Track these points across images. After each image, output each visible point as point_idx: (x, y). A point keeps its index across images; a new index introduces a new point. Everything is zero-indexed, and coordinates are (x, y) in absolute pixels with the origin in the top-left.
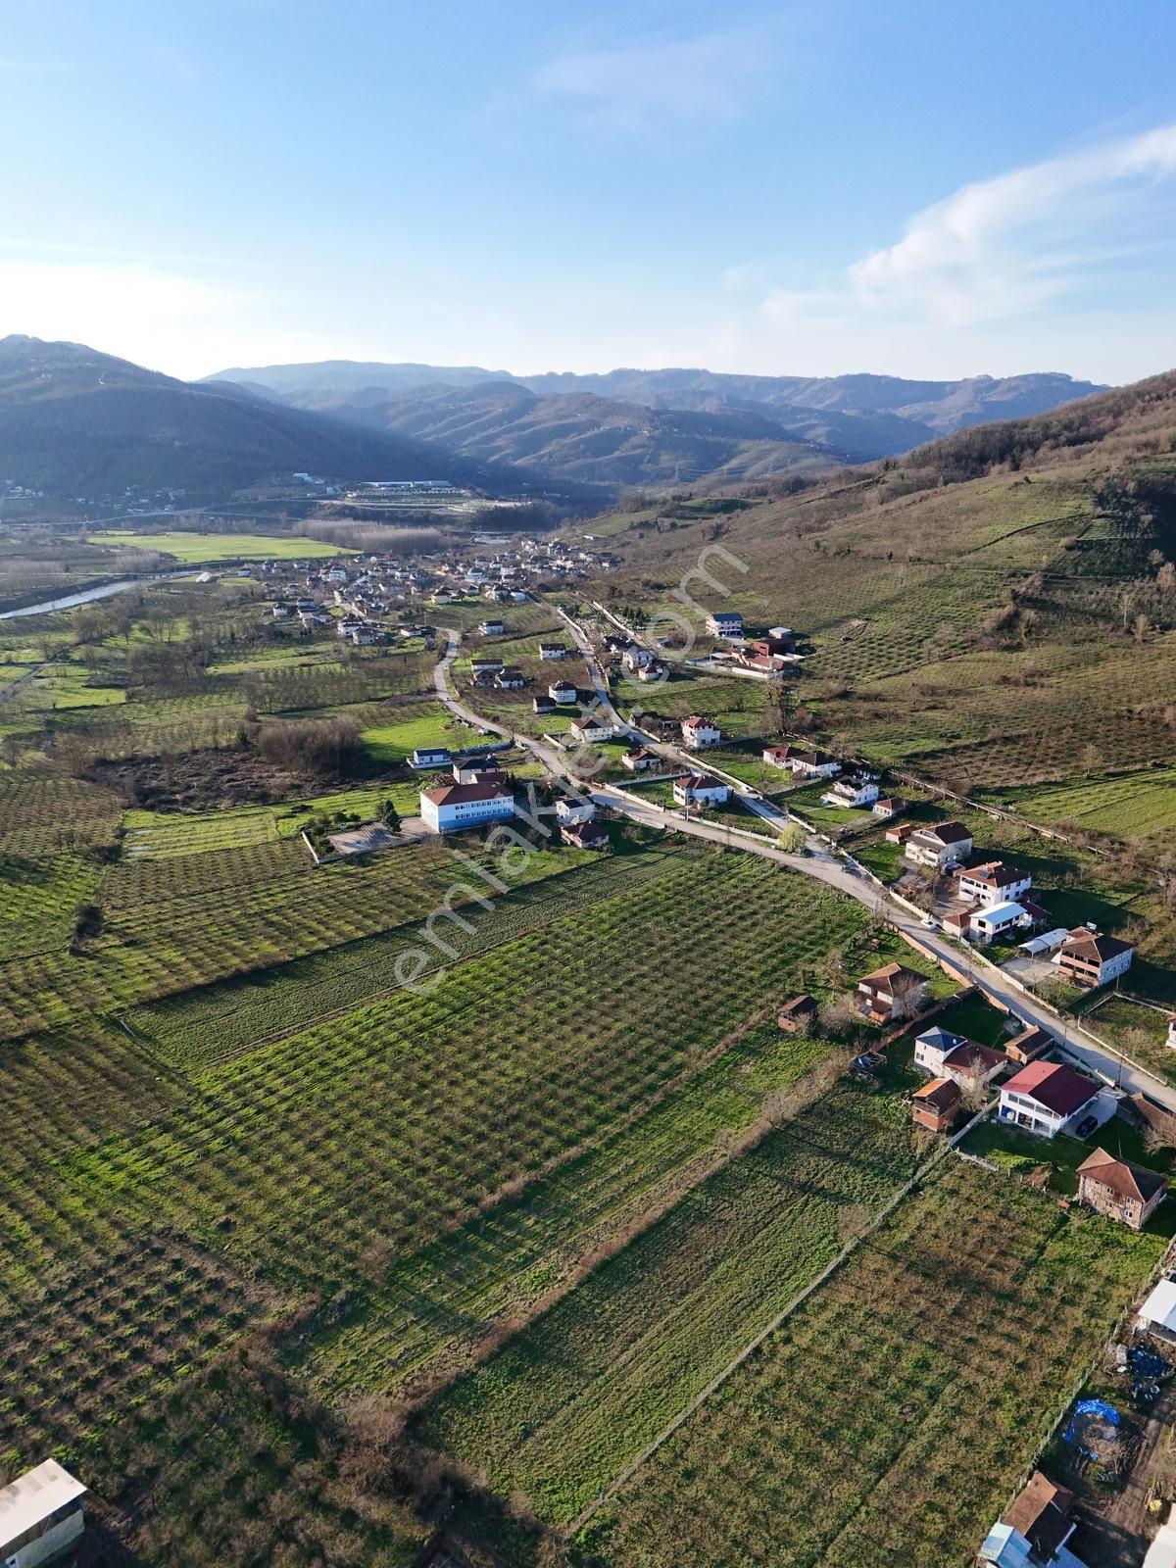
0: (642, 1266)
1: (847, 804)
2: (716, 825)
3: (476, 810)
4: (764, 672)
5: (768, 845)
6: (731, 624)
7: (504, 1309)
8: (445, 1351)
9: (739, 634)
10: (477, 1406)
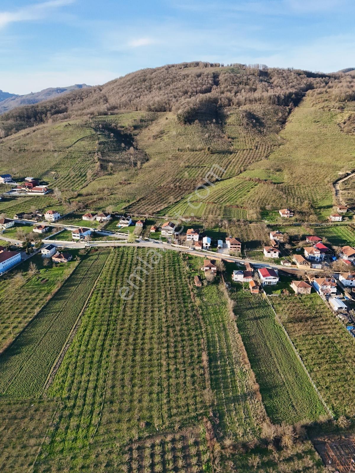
0: (255, 355)
1: (127, 226)
2: (101, 241)
3: (10, 262)
4: (42, 192)
5: (124, 242)
6: (8, 178)
7: (246, 386)
8: (251, 405)
9: (11, 181)
10: (277, 410)
